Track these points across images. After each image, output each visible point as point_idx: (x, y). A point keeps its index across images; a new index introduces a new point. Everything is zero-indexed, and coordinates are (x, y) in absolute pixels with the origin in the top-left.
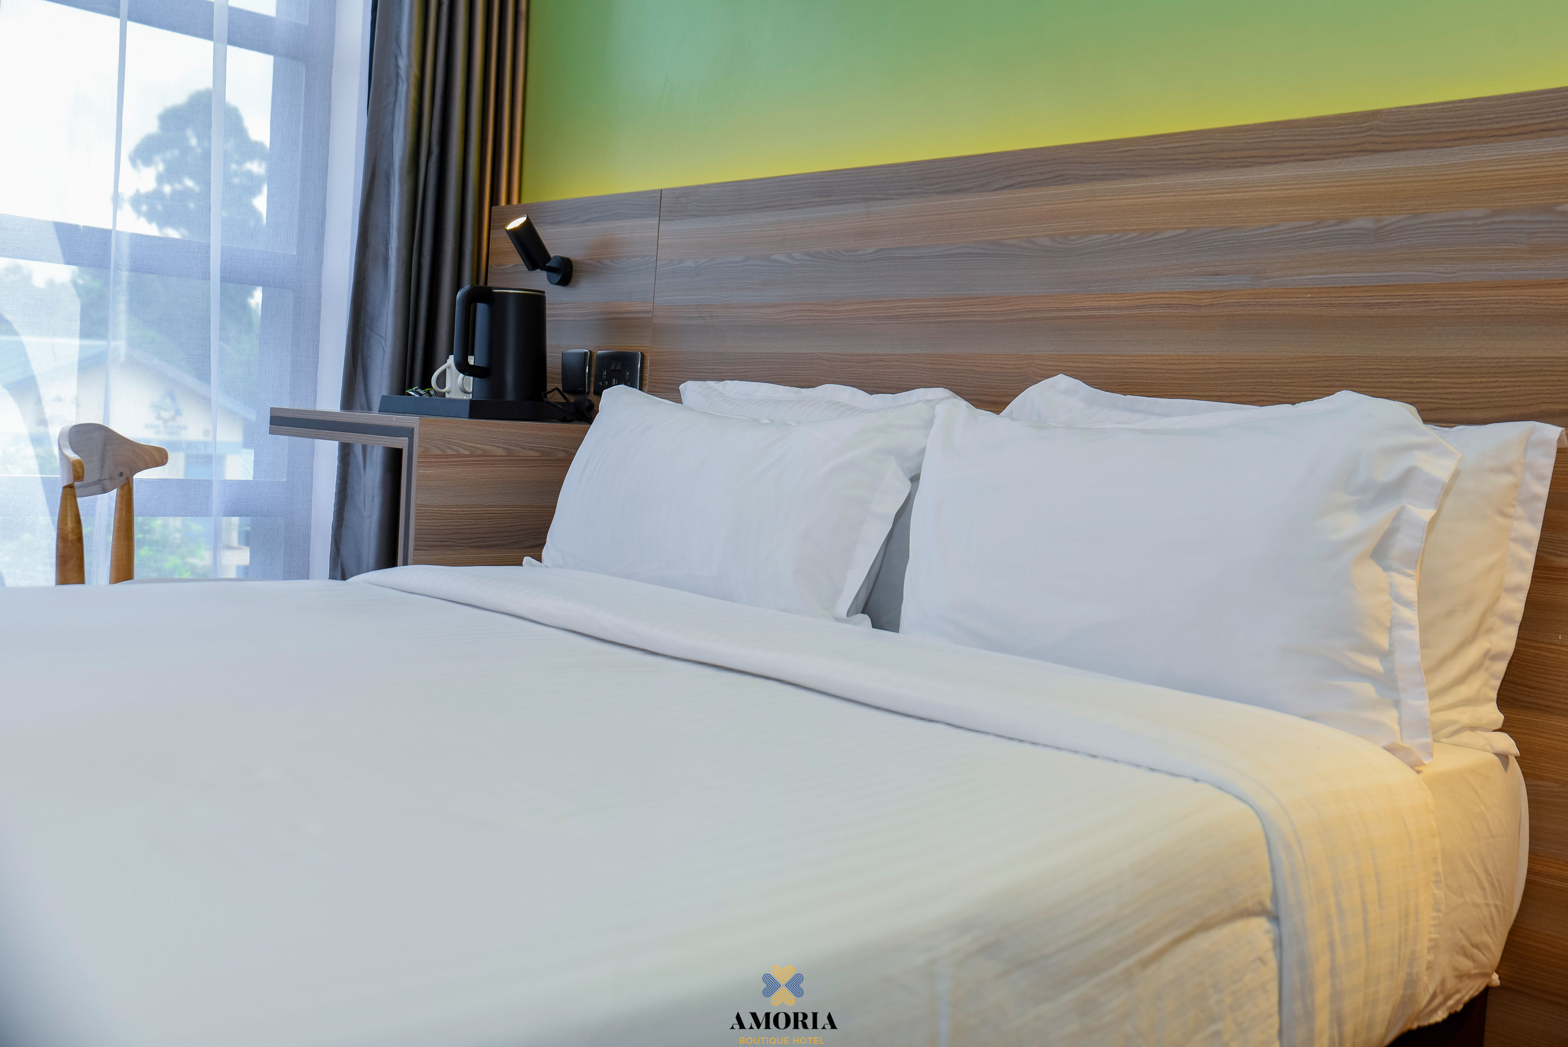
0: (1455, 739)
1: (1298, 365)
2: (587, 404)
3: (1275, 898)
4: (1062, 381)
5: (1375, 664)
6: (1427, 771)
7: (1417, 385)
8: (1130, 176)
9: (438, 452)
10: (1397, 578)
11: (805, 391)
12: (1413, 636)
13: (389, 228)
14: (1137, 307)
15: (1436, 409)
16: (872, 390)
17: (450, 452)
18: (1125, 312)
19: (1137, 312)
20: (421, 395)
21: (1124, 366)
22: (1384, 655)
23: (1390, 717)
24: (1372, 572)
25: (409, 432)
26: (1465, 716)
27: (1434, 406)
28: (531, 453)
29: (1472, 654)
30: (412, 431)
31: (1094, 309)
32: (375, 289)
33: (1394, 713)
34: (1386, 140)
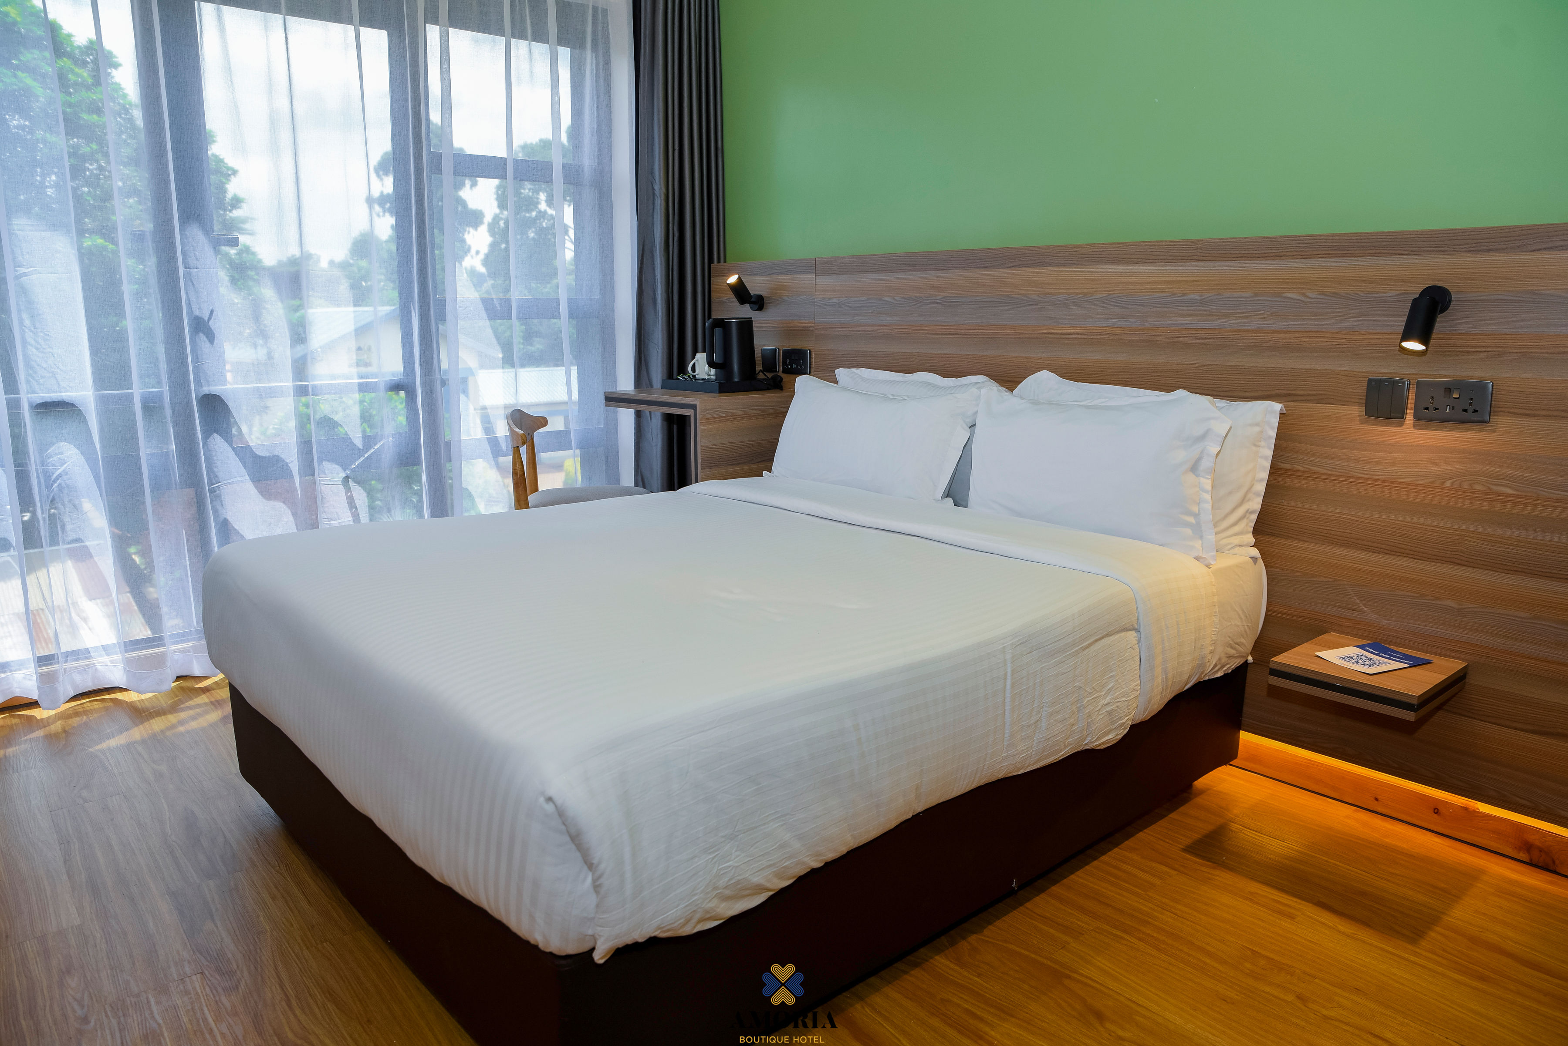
0: (1232, 551)
1: (1164, 367)
2: (779, 379)
3: (1138, 622)
4: (1045, 374)
5: (1192, 520)
6: (1213, 568)
7: (1221, 379)
8: (1078, 264)
9: (710, 416)
10: (1202, 480)
11: (909, 377)
12: (1208, 506)
13: (655, 282)
14: (1084, 333)
15: (1229, 391)
16: (945, 375)
17: (716, 416)
18: (1077, 336)
19: (1084, 336)
20: (686, 379)
21: (1078, 364)
22: (1196, 516)
23: (1198, 544)
24: (1191, 477)
25: (694, 407)
26: (1236, 540)
27: (1228, 389)
28: (756, 412)
29: (1241, 511)
30: (695, 406)
31: (1061, 334)
32: (649, 317)
33: (1200, 542)
34: (1204, 255)
